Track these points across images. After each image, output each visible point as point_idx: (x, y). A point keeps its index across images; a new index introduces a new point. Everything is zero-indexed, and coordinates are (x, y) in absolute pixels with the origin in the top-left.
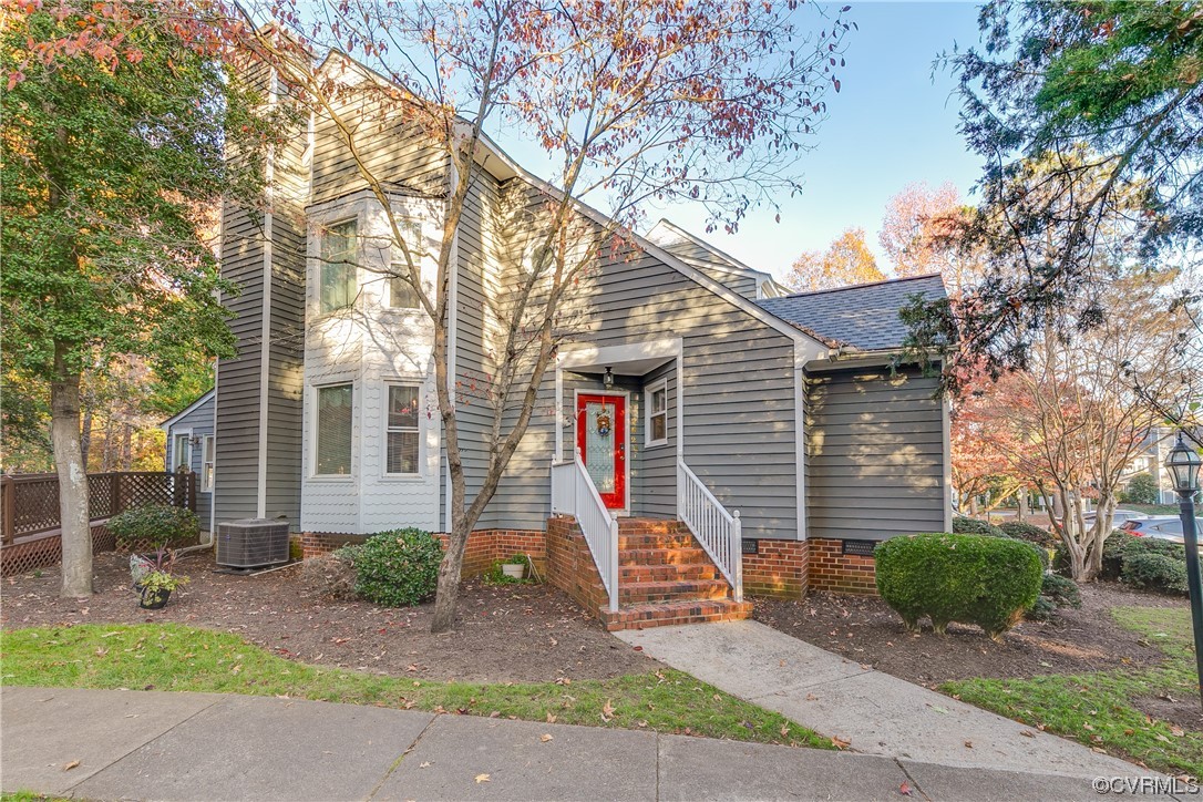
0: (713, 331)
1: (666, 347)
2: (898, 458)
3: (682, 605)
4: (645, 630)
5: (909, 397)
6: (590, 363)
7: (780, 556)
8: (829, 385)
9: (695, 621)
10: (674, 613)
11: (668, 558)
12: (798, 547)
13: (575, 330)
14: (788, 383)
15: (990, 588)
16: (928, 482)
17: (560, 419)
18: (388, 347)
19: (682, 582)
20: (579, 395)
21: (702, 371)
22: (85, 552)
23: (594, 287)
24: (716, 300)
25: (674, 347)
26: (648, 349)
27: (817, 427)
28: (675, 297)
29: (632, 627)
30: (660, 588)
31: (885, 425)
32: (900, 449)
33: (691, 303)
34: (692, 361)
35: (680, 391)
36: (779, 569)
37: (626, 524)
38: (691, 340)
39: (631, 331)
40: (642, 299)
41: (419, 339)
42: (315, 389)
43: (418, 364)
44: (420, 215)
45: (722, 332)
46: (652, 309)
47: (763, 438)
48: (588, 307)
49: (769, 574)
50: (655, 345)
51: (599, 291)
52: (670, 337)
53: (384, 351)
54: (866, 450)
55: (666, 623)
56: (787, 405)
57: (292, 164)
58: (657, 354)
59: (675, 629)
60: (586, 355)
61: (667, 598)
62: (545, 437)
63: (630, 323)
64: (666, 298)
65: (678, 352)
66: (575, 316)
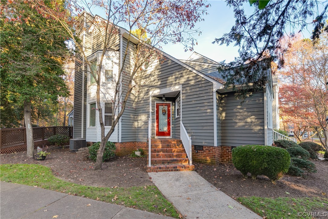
0: (190, 82)
1: (177, 88)
2: (249, 120)
3: (173, 165)
4: (159, 172)
5: (252, 100)
6: (158, 94)
7: (209, 151)
8: (227, 97)
9: (175, 170)
10: (168, 168)
11: (173, 151)
12: (214, 148)
13: (154, 85)
14: (211, 97)
15: (269, 165)
16: (259, 128)
17: (151, 111)
18: (104, 92)
19: (175, 158)
20: (156, 103)
21: (187, 94)
22: (32, 146)
23: (159, 72)
24: (190, 73)
25: (179, 88)
26: (173, 89)
27: (223, 111)
28: (180, 73)
29: (155, 171)
30: (166, 160)
31: (245, 109)
32: (250, 117)
33: (184, 74)
34: (184, 92)
35: (181, 101)
36: (209, 155)
37: (164, 141)
38: (184, 85)
39: (168, 84)
40: (171, 74)
41: (112, 90)
42: (89, 104)
43: (112, 97)
44: (113, 56)
45: (192, 82)
46: (174, 77)
47: (204, 115)
48: (158, 78)
49: (206, 157)
50: (174, 87)
51: (160, 73)
52: (178, 85)
53: (103, 93)
54: (239, 118)
55: (165, 171)
56: (211, 104)
57: (89, 47)
58: (175, 90)
59: (167, 172)
60: (157, 92)
61: (168, 163)
62: (147, 116)
63: (168, 81)
64: (177, 73)
65: (180, 89)
66: (154, 81)
